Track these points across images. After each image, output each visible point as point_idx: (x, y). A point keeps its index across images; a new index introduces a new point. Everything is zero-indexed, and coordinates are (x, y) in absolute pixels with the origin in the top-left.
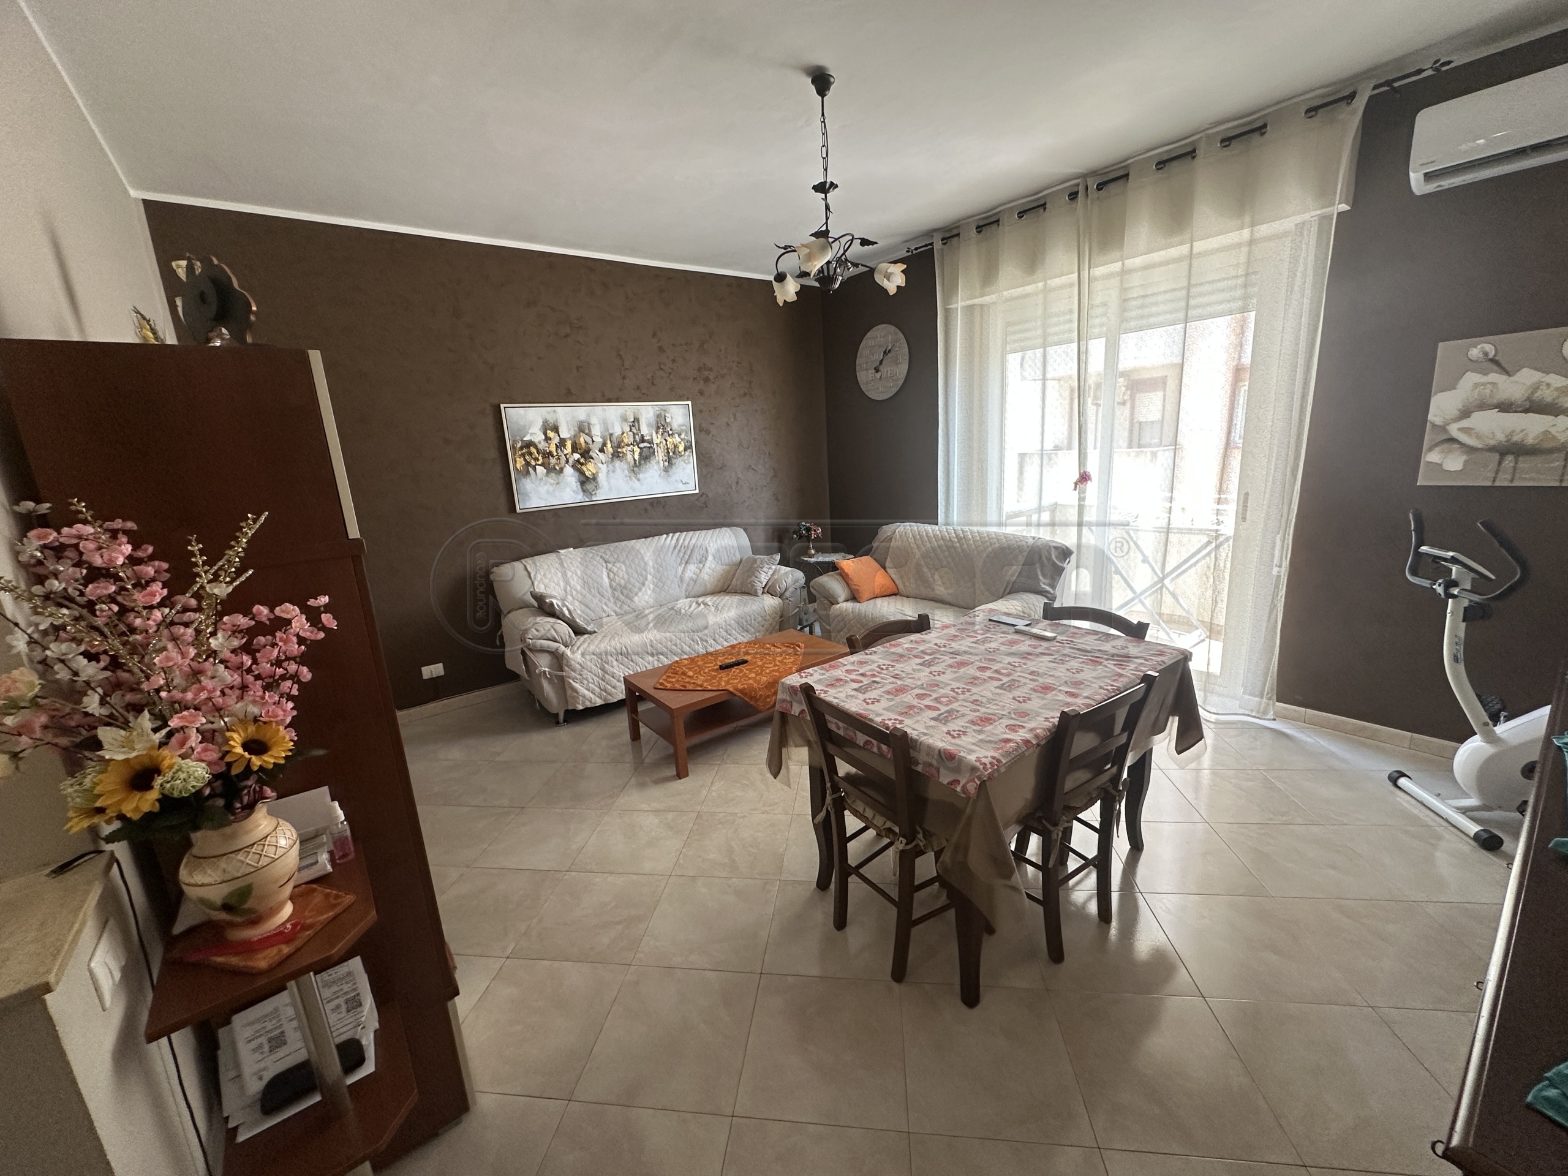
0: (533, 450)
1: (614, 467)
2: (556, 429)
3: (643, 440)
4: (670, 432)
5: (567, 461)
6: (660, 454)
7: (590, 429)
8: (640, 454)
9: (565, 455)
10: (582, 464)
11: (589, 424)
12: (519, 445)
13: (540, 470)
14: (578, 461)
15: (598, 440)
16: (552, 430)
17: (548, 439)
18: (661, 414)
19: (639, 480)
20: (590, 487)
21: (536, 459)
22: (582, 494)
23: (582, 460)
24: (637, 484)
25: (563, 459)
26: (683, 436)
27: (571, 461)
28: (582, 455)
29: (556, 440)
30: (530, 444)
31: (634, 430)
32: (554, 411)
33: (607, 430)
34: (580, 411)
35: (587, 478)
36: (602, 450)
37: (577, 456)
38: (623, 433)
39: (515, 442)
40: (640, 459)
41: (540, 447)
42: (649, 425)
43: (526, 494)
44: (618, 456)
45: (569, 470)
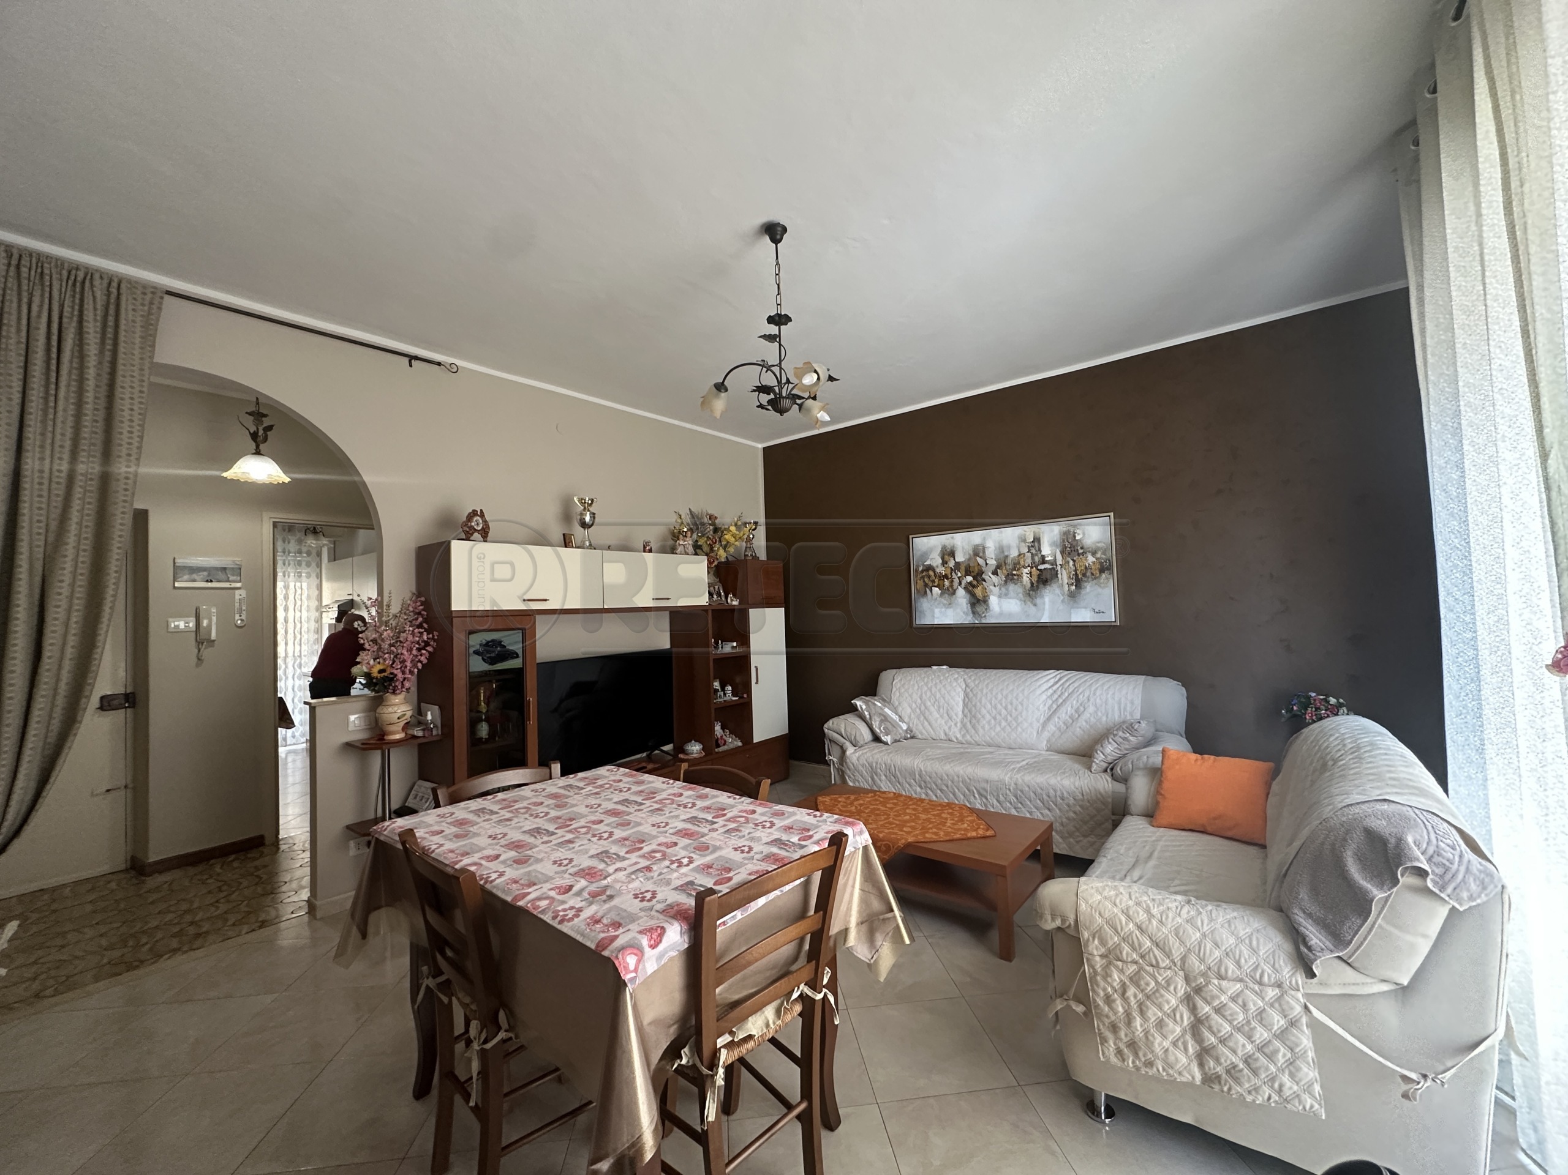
0: (931, 573)
1: (1007, 590)
2: (952, 554)
3: (1044, 562)
4: (1081, 551)
5: (960, 584)
6: (1064, 577)
7: (984, 552)
8: (1039, 576)
9: (959, 578)
10: (974, 586)
11: (984, 548)
12: (920, 569)
13: (936, 590)
14: (970, 583)
15: (992, 562)
16: (949, 555)
17: (944, 563)
18: (1069, 531)
19: (1035, 605)
20: (979, 609)
21: (933, 581)
22: (971, 615)
23: (975, 583)
24: (1032, 610)
25: (956, 581)
26: (1098, 555)
27: (964, 583)
28: (974, 578)
29: (951, 564)
30: (930, 568)
31: (1033, 551)
32: (952, 538)
33: (1003, 552)
34: (975, 537)
35: (978, 601)
36: (995, 573)
37: (969, 579)
38: (1020, 555)
39: (918, 566)
40: (1038, 582)
41: (938, 571)
42: (1053, 544)
43: (922, 612)
44: (1012, 579)
45: (961, 592)
